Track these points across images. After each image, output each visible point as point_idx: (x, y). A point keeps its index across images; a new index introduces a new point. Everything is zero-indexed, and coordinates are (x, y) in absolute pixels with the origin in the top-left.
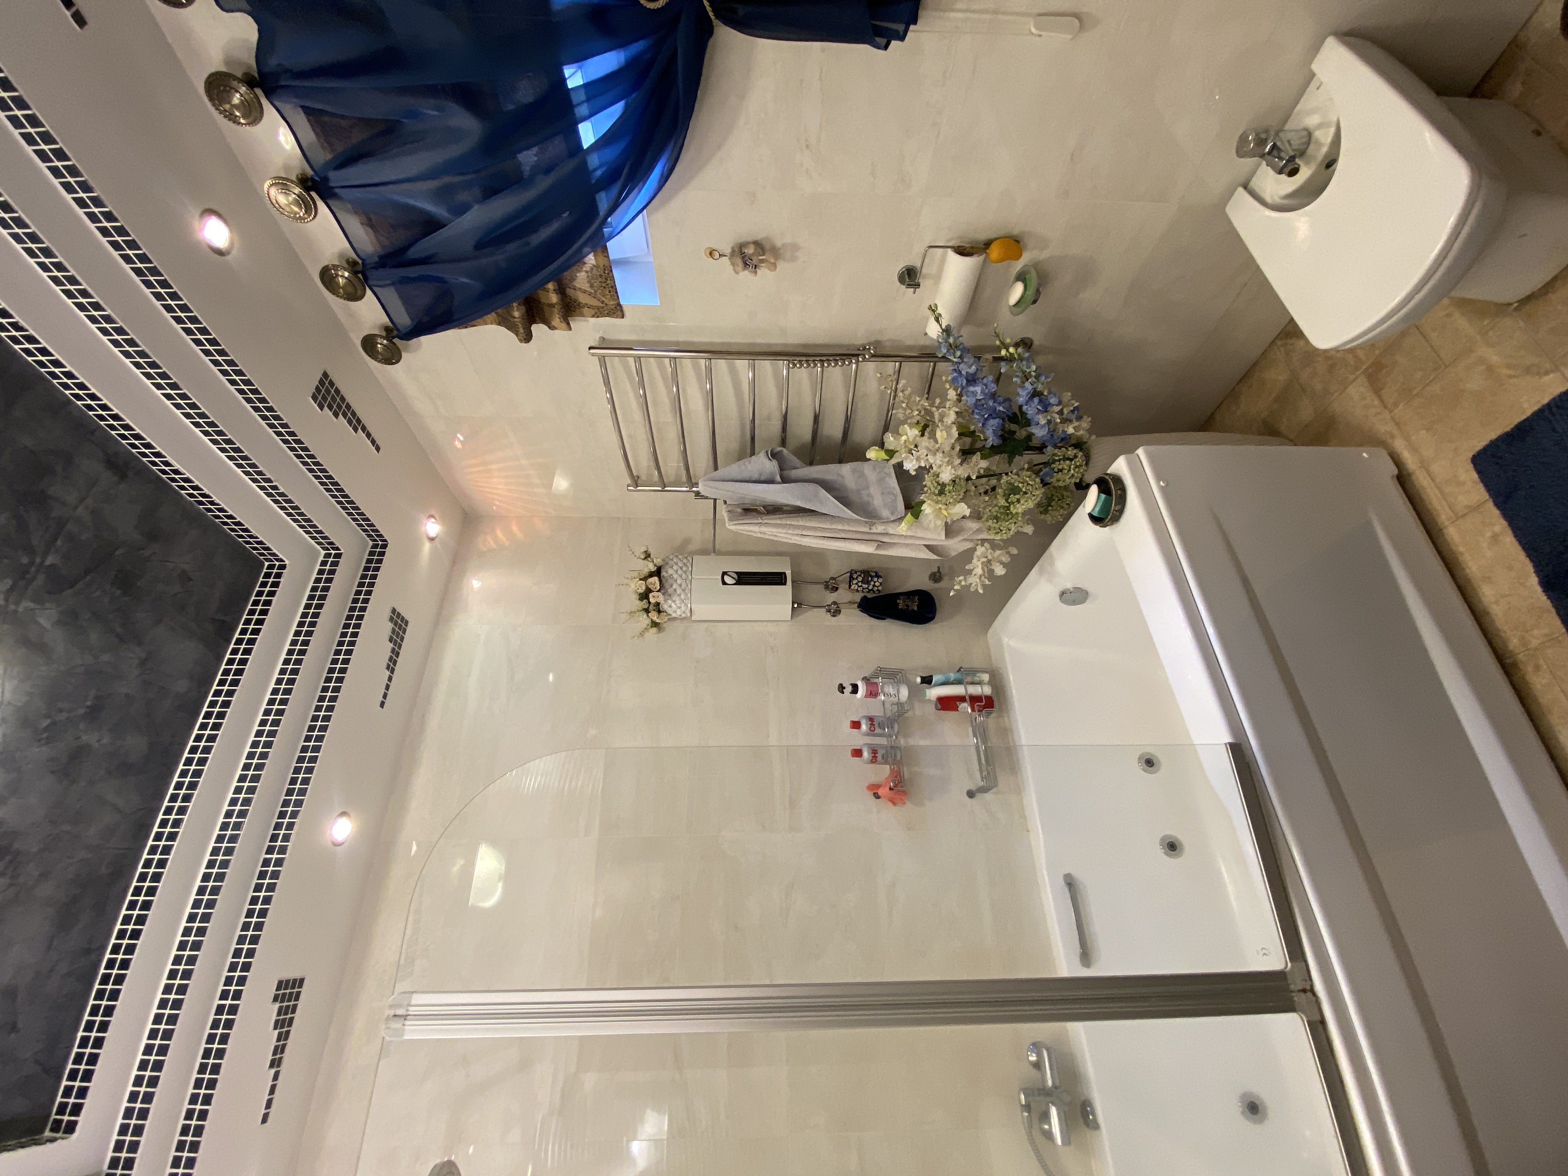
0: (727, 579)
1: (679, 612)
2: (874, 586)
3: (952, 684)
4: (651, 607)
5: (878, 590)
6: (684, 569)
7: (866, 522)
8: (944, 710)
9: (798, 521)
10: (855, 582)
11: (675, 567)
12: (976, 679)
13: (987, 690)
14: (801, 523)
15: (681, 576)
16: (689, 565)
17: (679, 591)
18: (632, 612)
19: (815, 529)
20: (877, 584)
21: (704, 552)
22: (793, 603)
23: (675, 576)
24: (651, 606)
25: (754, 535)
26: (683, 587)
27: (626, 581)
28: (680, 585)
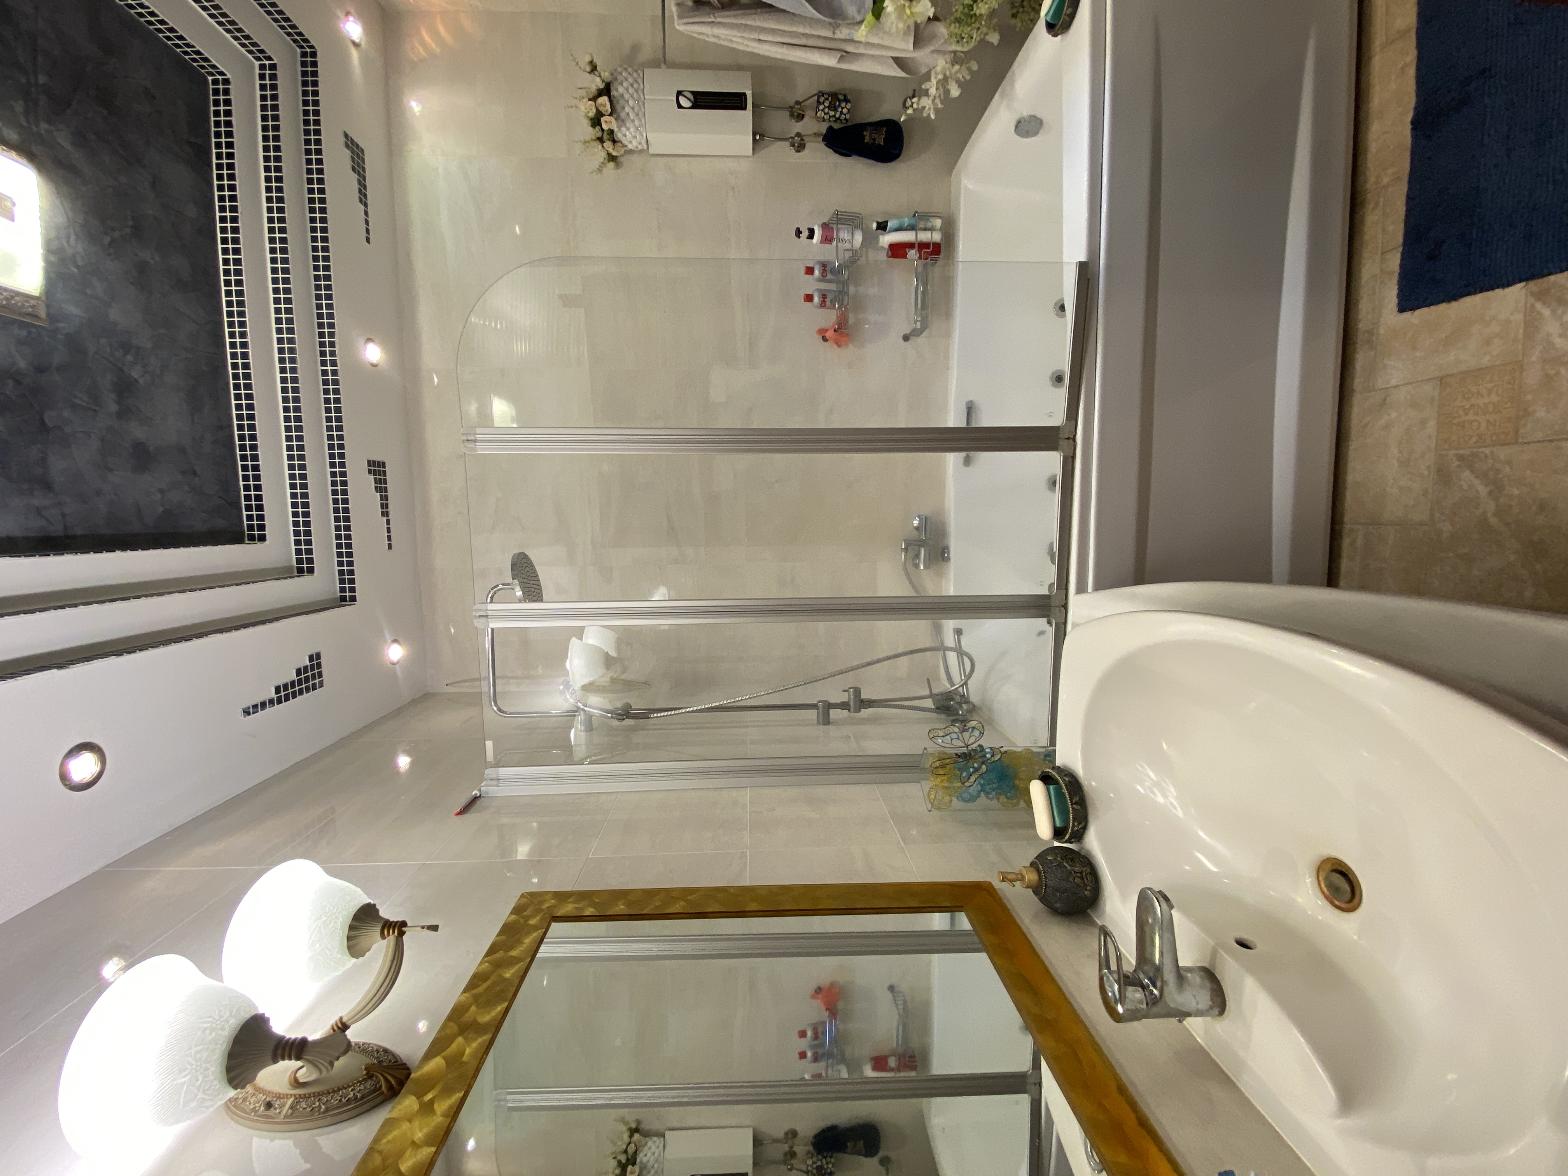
0: (684, 102)
1: (635, 143)
2: (841, 113)
3: (906, 230)
4: (606, 137)
5: (845, 119)
6: (635, 85)
7: (830, 24)
8: (894, 258)
9: (754, 20)
10: (821, 107)
11: (625, 84)
12: (929, 225)
13: (937, 237)
14: (758, 23)
15: (632, 96)
16: (640, 81)
17: (632, 116)
18: (585, 142)
19: (773, 31)
20: (845, 111)
21: (655, 64)
22: (754, 135)
23: (626, 96)
24: (605, 134)
25: (707, 39)
26: (636, 109)
27: (574, 102)
28: (633, 108)
